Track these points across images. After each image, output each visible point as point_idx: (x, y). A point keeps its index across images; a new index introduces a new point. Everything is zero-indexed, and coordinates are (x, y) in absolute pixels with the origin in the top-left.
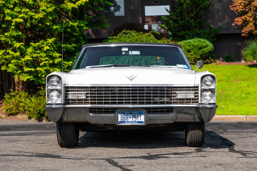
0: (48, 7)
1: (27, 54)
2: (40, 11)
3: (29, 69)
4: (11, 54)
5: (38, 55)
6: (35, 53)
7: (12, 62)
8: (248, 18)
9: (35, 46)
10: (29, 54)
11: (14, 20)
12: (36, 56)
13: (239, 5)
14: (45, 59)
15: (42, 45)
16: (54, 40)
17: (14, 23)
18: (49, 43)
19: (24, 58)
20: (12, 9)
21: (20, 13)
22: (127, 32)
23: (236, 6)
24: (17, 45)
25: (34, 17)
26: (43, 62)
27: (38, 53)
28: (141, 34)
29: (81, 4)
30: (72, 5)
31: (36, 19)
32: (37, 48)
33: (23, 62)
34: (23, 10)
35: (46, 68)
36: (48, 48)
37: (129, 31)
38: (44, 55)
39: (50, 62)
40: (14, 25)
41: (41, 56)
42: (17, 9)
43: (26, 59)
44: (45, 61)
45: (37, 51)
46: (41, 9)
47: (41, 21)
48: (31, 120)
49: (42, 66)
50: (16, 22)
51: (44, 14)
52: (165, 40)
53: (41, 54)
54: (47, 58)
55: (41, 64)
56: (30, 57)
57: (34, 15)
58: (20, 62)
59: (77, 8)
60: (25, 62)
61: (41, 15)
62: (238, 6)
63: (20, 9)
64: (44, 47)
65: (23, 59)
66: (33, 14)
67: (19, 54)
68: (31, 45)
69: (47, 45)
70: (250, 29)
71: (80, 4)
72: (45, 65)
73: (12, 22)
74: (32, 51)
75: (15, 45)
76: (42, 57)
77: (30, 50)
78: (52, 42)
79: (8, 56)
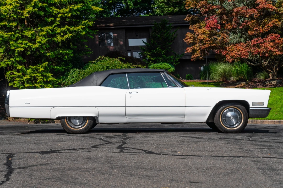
0: (43, 39)
1: (27, 74)
2: (37, 43)
3: (28, 85)
4: (15, 74)
5: (36, 75)
6: (33, 73)
7: (16, 80)
8: (196, 47)
9: (33, 68)
10: (29, 74)
11: (16, 49)
12: (33, 75)
13: (190, 38)
14: (41, 77)
15: (38, 68)
16: (47, 64)
17: (17, 51)
18: (43, 66)
19: (24, 76)
20: (16, 41)
21: (22, 44)
22: (102, 58)
23: (187, 39)
24: (19, 67)
25: (31, 47)
26: (39, 80)
27: (36, 73)
28: (113, 59)
29: (68, 38)
30: (61, 38)
31: (33, 49)
32: (35, 69)
33: (24, 80)
34: (24, 42)
35: (41, 84)
36: (42, 69)
37: (104, 57)
38: (39, 75)
39: (44, 80)
40: (17, 53)
41: (37, 75)
42: (20, 41)
43: (26, 77)
44: (41, 79)
45: (35, 71)
46: (37, 41)
47: (37, 49)
48: (30, 122)
49: (38, 83)
50: (18, 51)
51: (39, 45)
52: (129, 64)
53: (37, 74)
54: (42, 77)
55: (37, 81)
56: (29, 76)
57: (32, 46)
58: (22, 80)
59: (64, 40)
60: (25, 80)
61: (37, 46)
62: (188, 39)
63: (22, 41)
64: (40, 69)
65: (24, 78)
66: (32, 44)
67: (21, 74)
68: (30, 67)
69: (42, 67)
70: (197, 56)
71: (66, 38)
72: (40, 82)
73: (16, 51)
74: (31, 72)
75: (18, 67)
76: (38, 77)
77: (29, 71)
78: (45, 65)
79: (13, 76)
